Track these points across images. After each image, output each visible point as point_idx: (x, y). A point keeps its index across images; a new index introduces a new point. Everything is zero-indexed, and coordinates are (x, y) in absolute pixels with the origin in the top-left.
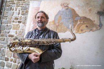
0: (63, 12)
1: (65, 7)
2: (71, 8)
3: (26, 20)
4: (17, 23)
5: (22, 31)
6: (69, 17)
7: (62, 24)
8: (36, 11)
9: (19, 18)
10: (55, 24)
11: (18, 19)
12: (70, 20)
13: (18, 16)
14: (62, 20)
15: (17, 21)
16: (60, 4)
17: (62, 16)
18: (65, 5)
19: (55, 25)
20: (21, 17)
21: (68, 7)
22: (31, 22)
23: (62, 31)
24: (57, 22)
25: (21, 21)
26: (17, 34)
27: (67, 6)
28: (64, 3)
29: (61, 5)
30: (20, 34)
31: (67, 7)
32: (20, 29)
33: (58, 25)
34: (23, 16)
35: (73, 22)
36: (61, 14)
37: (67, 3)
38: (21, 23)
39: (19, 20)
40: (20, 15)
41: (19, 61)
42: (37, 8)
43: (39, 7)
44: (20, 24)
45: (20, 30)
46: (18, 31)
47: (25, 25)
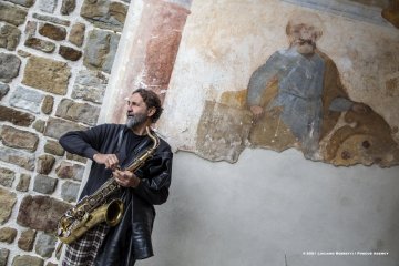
0: (291, 62)
1: (303, 42)
2: (323, 56)
3: (107, 50)
4: (57, 58)
5: (80, 101)
6: (311, 91)
7: (277, 112)
8: (166, 21)
9: (68, 29)
10: (247, 107)
11: (61, 35)
12: (313, 103)
13: (65, 18)
14: (280, 98)
15: (58, 44)
16: (285, 24)
17: (284, 80)
19: (246, 112)
20: (84, 29)
21: (314, 47)
24: (257, 99)
25: (82, 49)
26: (53, 115)
27: (310, 42)
29: (288, 32)
30: (70, 118)
31: (310, 48)
32: (70, 89)
33: (262, 117)
34: (90, 27)
35: (321, 115)
36: (281, 71)
37: (311, 28)
38: (81, 61)
39: (66, 44)
40: (75, 18)
41: (49, 244)
42: (173, 6)
43: (186, 7)
44: (70, 63)
45: (68, 96)
46: (58, 99)
47: (100, 76)
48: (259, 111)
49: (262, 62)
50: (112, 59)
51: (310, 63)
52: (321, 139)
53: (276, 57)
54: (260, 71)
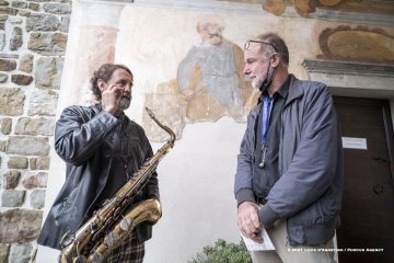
0: (206, 51)
1: (212, 36)
2: (230, 43)
3: (54, 71)
4: (10, 85)
5: (36, 117)
6: (228, 70)
7: (205, 91)
8: (101, 39)
9: (18, 61)
10: (180, 91)
11: (12, 67)
12: (231, 78)
13: (14, 52)
14: (205, 79)
15: (10, 74)
17: (205, 65)
18: (213, 32)
19: (180, 96)
20: (32, 58)
21: (221, 38)
22: (83, 81)
23: (205, 117)
24: (186, 84)
25: (32, 75)
26: (12, 134)
27: (217, 35)
28: (208, 24)
29: (199, 31)
30: (28, 133)
31: (218, 39)
32: (26, 109)
33: (193, 97)
34: (37, 57)
35: (240, 86)
36: (201, 59)
37: (216, 25)
38: (33, 84)
39: (17, 72)
40: (23, 51)
42: (105, 28)
43: (115, 26)
44: (23, 88)
45: (25, 115)
46: (15, 120)
47: (50, 93)
48: (190, 93)
49: (184, 56)
50: (60, 77)
51: (221, 50)
52: (244, 104)
53: (194, 50)
54: (184, 62)
